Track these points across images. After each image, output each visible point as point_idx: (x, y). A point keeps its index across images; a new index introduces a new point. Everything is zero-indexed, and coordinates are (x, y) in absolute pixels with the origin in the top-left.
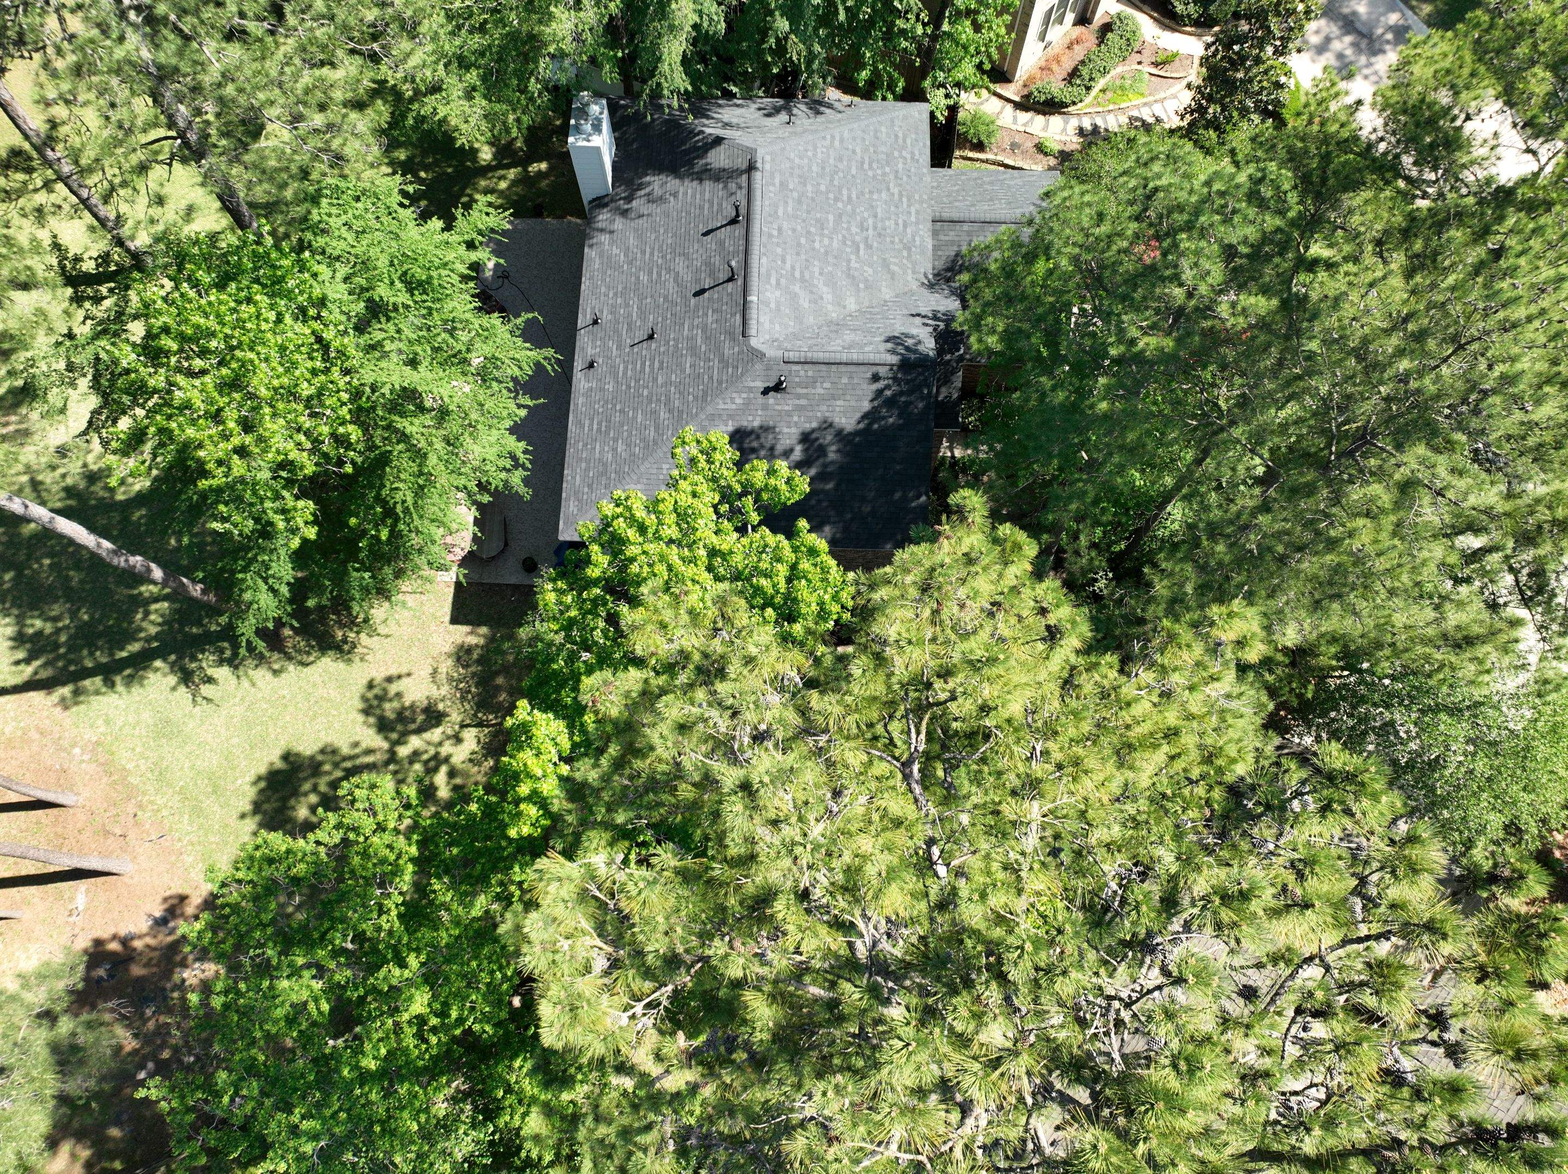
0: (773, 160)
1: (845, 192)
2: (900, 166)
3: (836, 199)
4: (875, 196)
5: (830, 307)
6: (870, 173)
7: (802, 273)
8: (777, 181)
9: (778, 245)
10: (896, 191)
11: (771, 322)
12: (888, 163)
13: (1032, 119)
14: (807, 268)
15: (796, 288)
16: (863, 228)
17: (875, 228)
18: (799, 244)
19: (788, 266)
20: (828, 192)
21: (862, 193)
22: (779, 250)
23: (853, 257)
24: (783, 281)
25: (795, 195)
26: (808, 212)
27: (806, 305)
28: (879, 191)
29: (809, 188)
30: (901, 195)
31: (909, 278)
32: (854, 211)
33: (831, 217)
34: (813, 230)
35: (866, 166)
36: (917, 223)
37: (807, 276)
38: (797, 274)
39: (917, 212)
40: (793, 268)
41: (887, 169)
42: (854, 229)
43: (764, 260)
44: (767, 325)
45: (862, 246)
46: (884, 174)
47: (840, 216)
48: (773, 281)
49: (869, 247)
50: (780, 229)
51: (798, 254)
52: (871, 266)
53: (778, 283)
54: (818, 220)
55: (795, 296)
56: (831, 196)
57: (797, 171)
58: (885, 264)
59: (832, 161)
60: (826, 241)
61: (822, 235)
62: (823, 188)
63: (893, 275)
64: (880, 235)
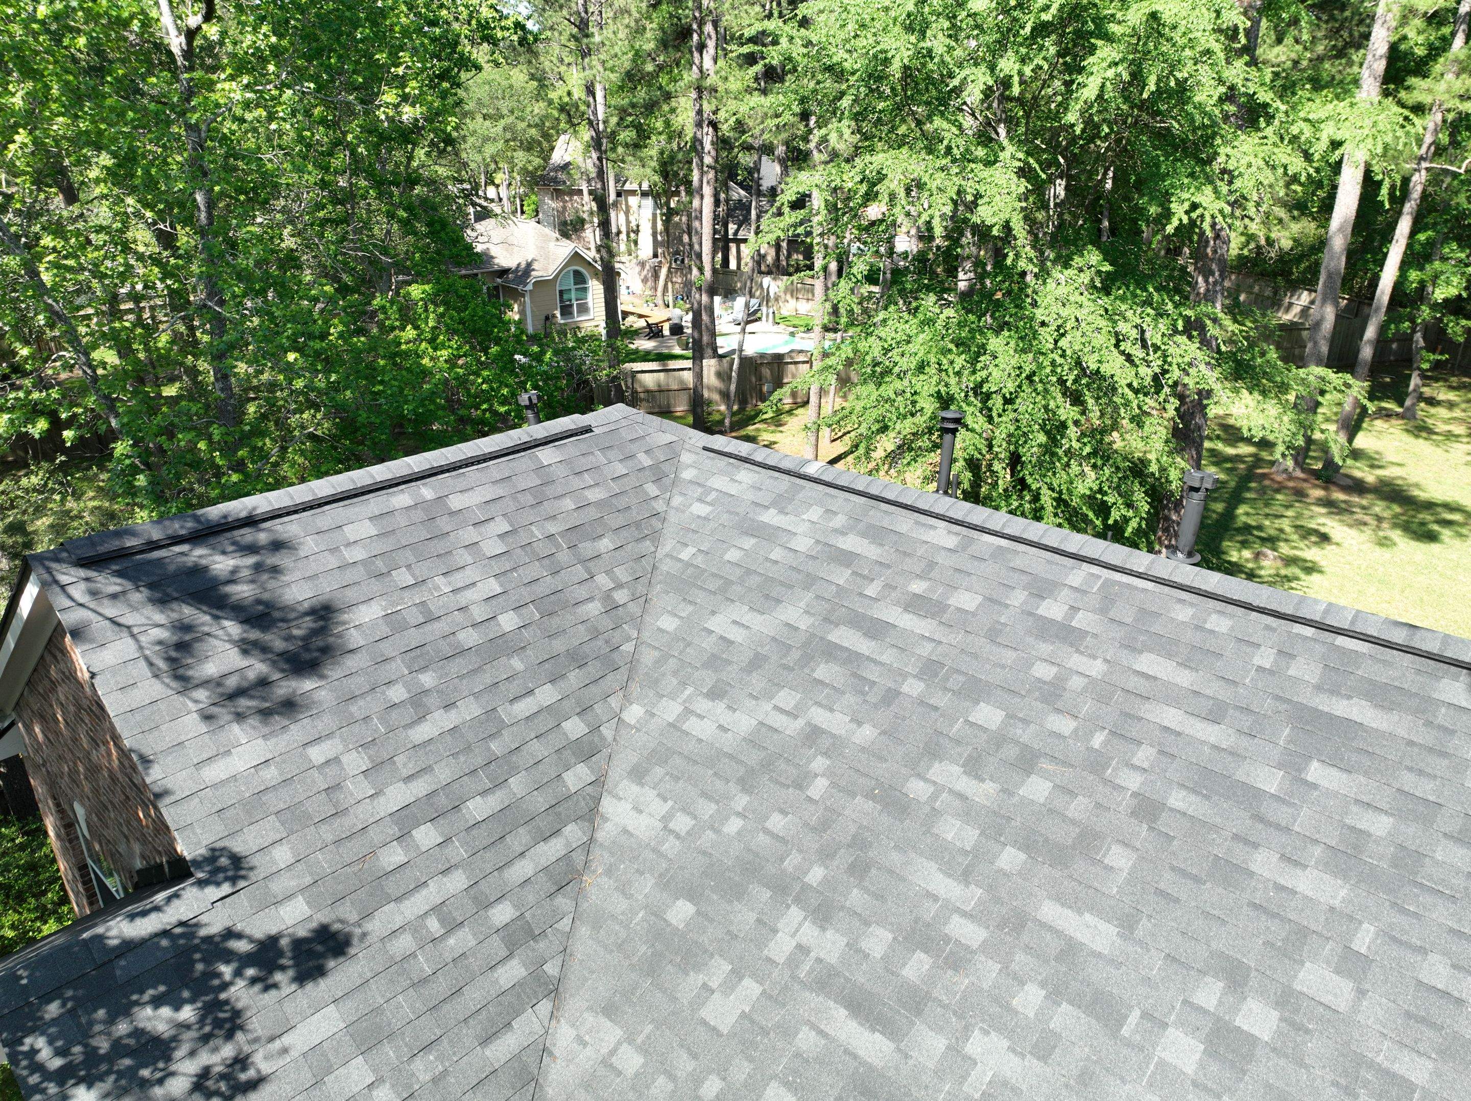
5: (670, 710)
7: (851, 658)
9: (995, 604)
14: (861, 684)
15: (795, 614)
18: (975, 691)
19: (893, 615)
22: (966, 600)
23: (828, 948)
24: (841, 576)
26: (1149, 810)
27: (719, 624)
34: (1037, 790)
37: (823, 671)
38: (845, 637)
40: (877, 630)
44: (719, 483)
48: (850, 543)
50: (1063, 636)
51: (930, 671)
52: (750, 1033)
53: (846, 558)
54: (1090, 840)
55: (768, 598)
60: (957, 833)
61: (995, 825)
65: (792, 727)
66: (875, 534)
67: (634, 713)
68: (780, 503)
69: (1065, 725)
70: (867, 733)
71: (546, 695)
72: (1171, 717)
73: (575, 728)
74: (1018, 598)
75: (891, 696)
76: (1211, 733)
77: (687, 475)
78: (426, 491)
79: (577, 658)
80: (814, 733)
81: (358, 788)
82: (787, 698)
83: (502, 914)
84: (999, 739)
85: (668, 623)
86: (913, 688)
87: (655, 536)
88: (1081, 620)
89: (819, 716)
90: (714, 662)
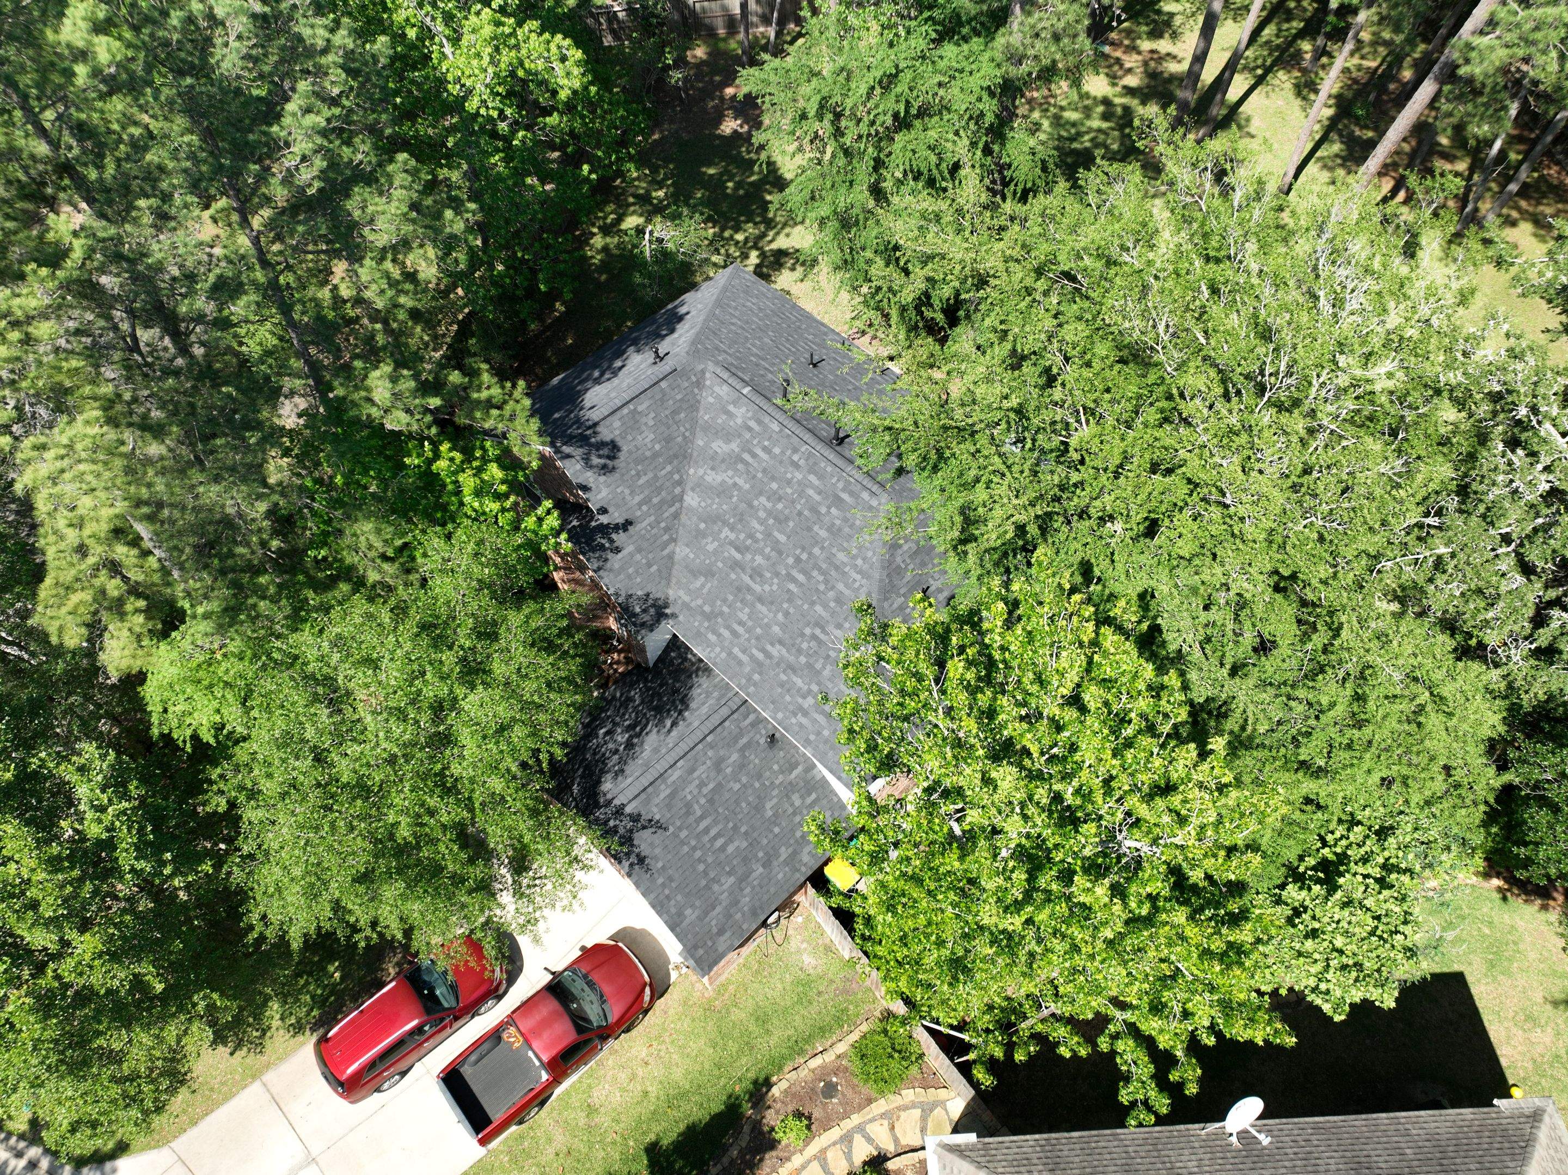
0: (871, 508)
1: (801, 578)
2: (799, 682)
3: (798, 560)
4: (780, 616)
5: (701, 472)
6: (808, 631)
7: (747, 464)
8: (845, 496)
9: (783, 452)
10: (775, 651)
11: (718, 397)
12: (810, 666)
13: (848, 1156)
14: (748, 472)
15: (734, 446)
16: (756, 573)
17: (749, 589)
18: (773, 478)
19: (759, 452)
20: (810, 554)
21: (790, 601)
23: (732, 536)
24: (748, 436)
25: (823, 510)
26: (800, 514)
27: (714, 445)
28: (783, 627)
29: (823, 533)
30: (768, 655)
31: (681, 593)
32: (777, 574)
33: (782, 538)
34: (780, 506)
35: (818, 632)
36: (730, 654)
37: (740, 466)
38: (746, 456)
39: (740, 663)
40: (754, 456)
41: (803, 660)
42: (759, 559)
43: (775, 427)
44: (717, 389)
45: (738, 556)
46: (800, 651)
47: (780, 553)
48: (752, 424)
49: (736, 565)
50: (796, 465)
51: (764, 471)
52: (715, 552)
53: (750, 429)
54: (787, 519)
55: (728, 439)
56: (804, 556)
57: (847, 530)
58: (709, 573)
59: (840, 586)
60: (762, 514)
61: (770, 513)
62: (816, 551)
63: (695, 573)
64: (739, 589)
65: (730, 482)
66: (759, 422)
67: (692, 471)
68: (735, 403)
69: (789, 491)
70: (747, 486)
71: (669, 468)
72: (811, 492)
73: (676, 477)
74: (789, 452)
75: (754, 477)
76: (817, 498)
77: (708, 383)
78: (631, 407)
79: (676, 456)
80: (735, 484)
81: (628, 498)
82: (730, 473)
83: (663, 525)
84: (775, 493)
85: (701, 443)
86: (760, 475)
87: (697, 410)
88: (802, 462)
89: (737, 479)
90: (712, 458)
